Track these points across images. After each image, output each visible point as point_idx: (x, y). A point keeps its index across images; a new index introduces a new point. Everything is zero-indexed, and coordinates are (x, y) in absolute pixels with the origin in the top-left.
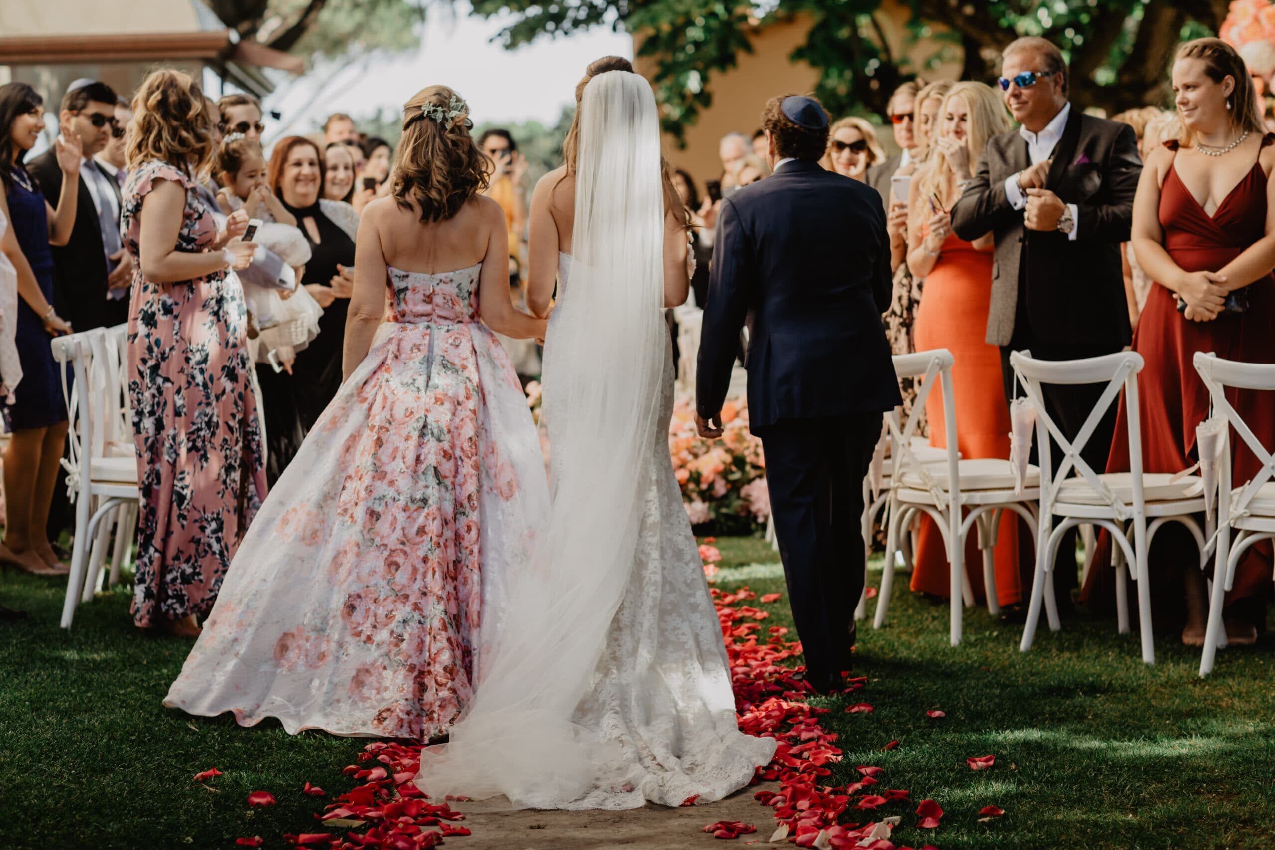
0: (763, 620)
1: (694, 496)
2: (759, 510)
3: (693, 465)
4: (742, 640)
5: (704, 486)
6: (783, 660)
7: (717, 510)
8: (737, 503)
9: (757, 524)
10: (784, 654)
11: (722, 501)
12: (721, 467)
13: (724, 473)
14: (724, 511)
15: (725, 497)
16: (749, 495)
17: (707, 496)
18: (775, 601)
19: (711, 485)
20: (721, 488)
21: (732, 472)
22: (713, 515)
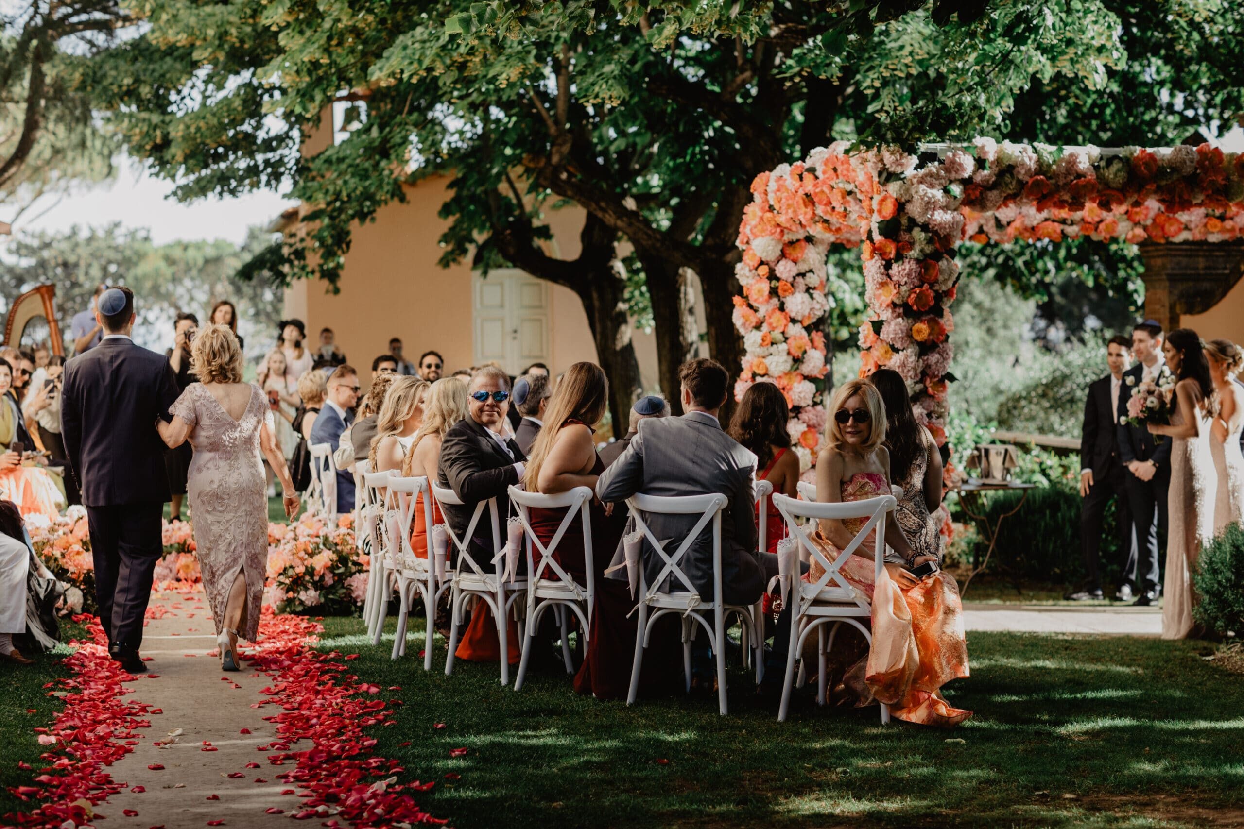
0: (342, 672)
1: (309, 585)
2: (358, 597)
3: (309, 562)
4: (324, 683)
5: (316, 578)
6: (350, 696)
7: (325, 597)
8: (342, 591)
9: (356, 606)
10: (351, 692)
11: (331, 589)
12: (330, 564)
13: (332, 569)
14: (331, 597)
15: (333, 586)
16: (350, 586)
17: (319, 585)
18: (355, 659)
19: (322, 577)
20: (329, 580)
21: (339, 568)
22: (322, 600)
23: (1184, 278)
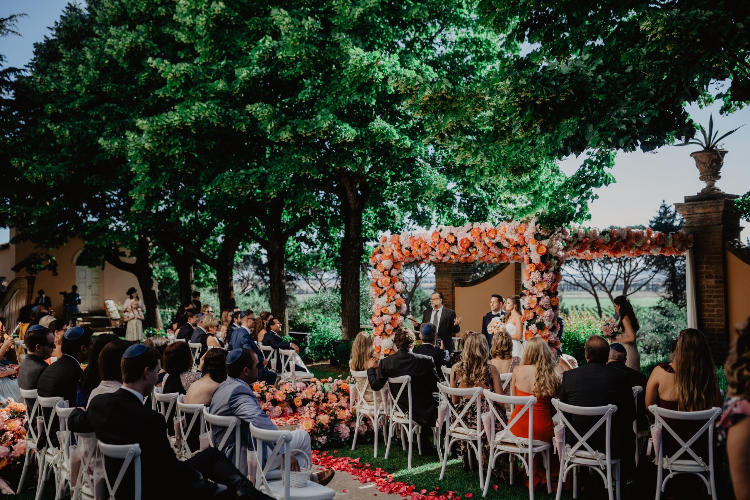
23: (456, 274)
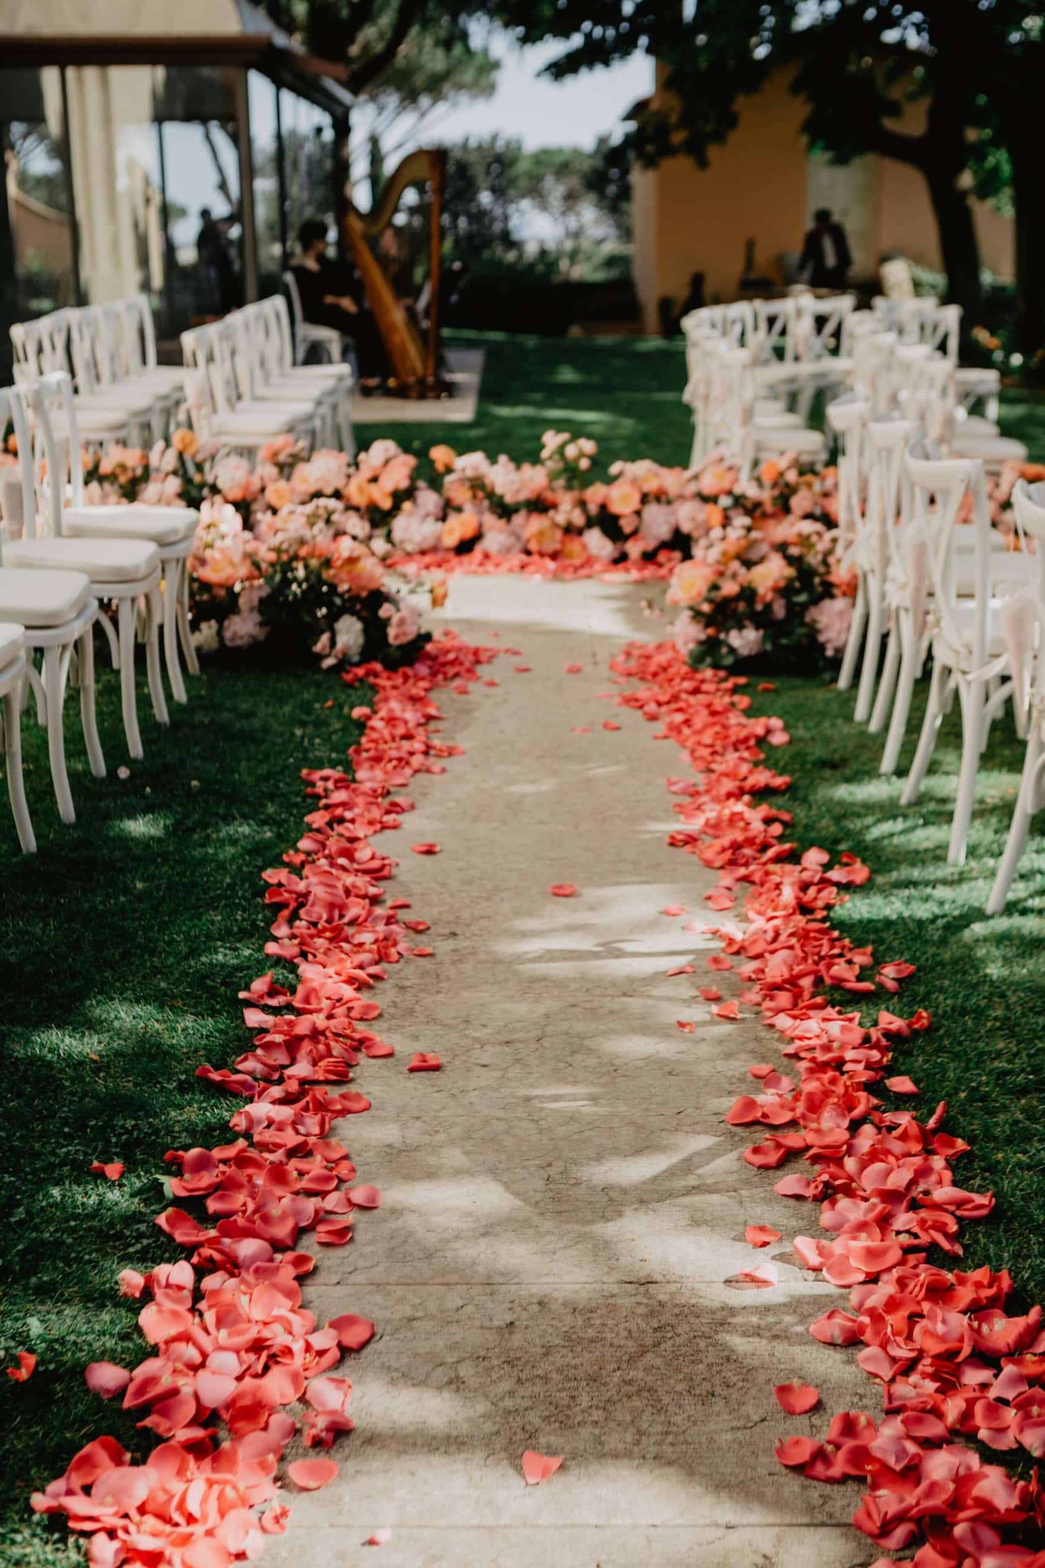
1: (746, 619)
2: (828, 641)
3: (746, 577)
5: (759, 607)
7: (774, 642)
8: (801, 631)
9: (827, 659)
11: (782, 627)
12: (782, 583)
13: (785, 592)
14: (784, 641)
15: (785, 622)
16: (815, 621)
17: (762, 620)
19: (768, 606)
20: (780, 612)
21: (796, 591)
22: (769, 647)
